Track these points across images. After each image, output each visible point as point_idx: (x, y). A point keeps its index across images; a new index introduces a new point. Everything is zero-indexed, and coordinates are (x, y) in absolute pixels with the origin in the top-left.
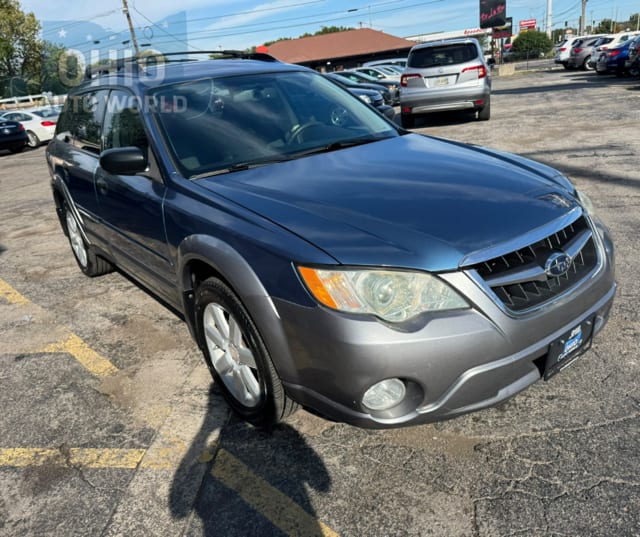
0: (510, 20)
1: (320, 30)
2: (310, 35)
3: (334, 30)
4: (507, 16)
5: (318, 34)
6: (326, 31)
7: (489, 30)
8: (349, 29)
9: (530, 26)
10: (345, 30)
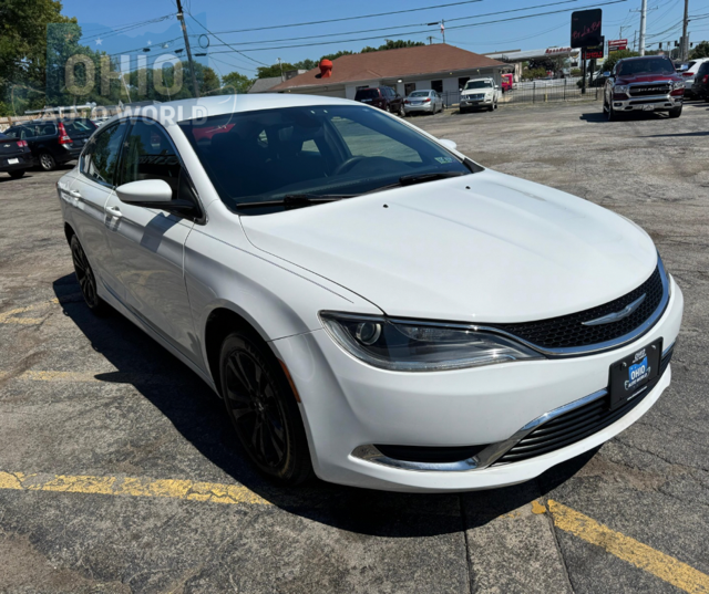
0: (603, 39)
1: (385, 44)
2: (374, 50)
3: (401, 45)
4: (602, 35)
5: (383, 48)
6: (391, 46)
7: (579, 49)
8: (418, 44)
9: (620, 47)
10: (413, 45)
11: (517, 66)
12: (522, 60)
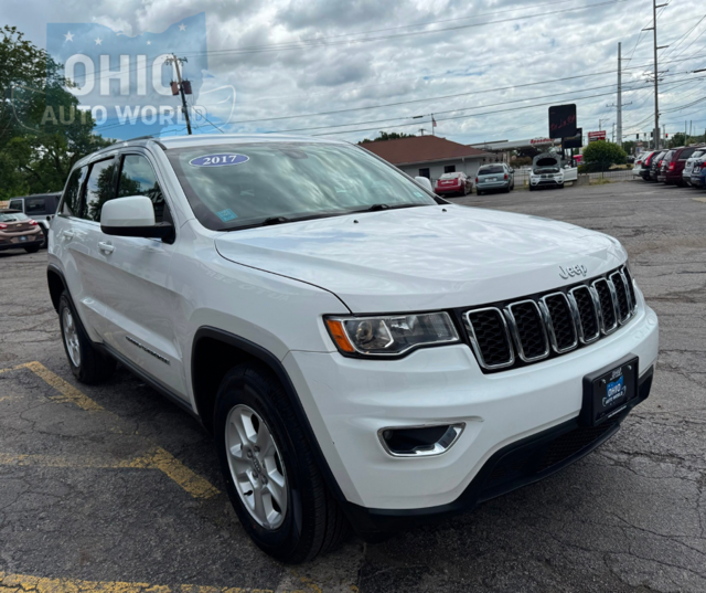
0: (580, 130)
1: (380, 135)
2: (370, 142)
3: (394, 136)
4: (578, 127)
5: (378, 140)
6: (385, 137)
7: (559, 140)
8: (410, 136)
9: (599, 137)
10: (405, 137)
11: (505, 155)
12: (510, 150)
